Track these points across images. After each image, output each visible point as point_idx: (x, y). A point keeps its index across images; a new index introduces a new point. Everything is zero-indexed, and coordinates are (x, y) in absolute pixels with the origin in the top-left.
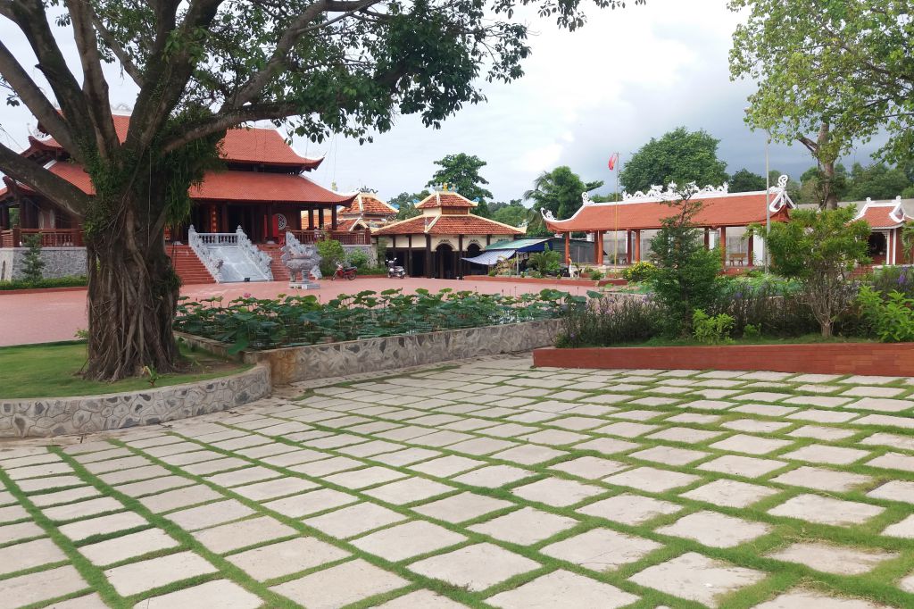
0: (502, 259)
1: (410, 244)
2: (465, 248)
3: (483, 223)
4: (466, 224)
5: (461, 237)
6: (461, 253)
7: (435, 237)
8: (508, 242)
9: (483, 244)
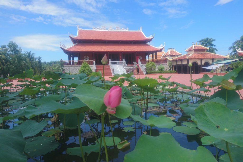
0: (218, 67)
1: (182, 63)
2: (203, 63)
3: (211, 55)
4: (204, 55)
5: (201, 60)
6: (201, 65)
7: (191, 60)
8: (221, 61)
9: (211, 62)
